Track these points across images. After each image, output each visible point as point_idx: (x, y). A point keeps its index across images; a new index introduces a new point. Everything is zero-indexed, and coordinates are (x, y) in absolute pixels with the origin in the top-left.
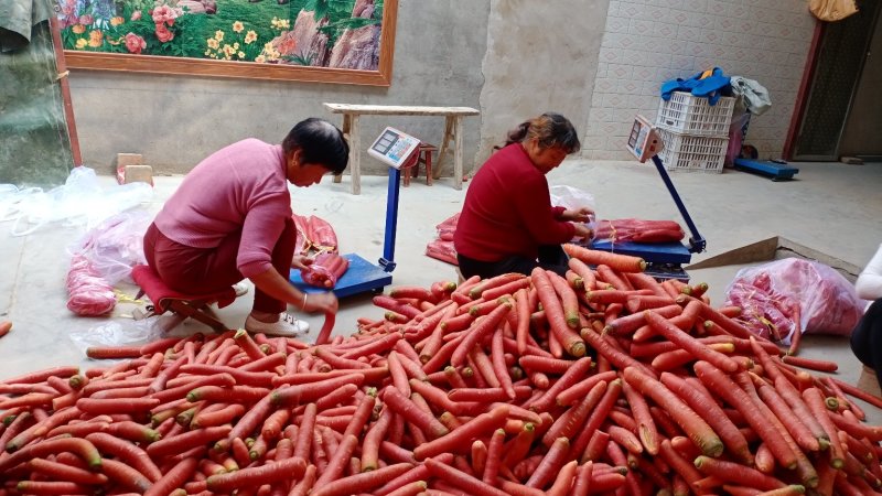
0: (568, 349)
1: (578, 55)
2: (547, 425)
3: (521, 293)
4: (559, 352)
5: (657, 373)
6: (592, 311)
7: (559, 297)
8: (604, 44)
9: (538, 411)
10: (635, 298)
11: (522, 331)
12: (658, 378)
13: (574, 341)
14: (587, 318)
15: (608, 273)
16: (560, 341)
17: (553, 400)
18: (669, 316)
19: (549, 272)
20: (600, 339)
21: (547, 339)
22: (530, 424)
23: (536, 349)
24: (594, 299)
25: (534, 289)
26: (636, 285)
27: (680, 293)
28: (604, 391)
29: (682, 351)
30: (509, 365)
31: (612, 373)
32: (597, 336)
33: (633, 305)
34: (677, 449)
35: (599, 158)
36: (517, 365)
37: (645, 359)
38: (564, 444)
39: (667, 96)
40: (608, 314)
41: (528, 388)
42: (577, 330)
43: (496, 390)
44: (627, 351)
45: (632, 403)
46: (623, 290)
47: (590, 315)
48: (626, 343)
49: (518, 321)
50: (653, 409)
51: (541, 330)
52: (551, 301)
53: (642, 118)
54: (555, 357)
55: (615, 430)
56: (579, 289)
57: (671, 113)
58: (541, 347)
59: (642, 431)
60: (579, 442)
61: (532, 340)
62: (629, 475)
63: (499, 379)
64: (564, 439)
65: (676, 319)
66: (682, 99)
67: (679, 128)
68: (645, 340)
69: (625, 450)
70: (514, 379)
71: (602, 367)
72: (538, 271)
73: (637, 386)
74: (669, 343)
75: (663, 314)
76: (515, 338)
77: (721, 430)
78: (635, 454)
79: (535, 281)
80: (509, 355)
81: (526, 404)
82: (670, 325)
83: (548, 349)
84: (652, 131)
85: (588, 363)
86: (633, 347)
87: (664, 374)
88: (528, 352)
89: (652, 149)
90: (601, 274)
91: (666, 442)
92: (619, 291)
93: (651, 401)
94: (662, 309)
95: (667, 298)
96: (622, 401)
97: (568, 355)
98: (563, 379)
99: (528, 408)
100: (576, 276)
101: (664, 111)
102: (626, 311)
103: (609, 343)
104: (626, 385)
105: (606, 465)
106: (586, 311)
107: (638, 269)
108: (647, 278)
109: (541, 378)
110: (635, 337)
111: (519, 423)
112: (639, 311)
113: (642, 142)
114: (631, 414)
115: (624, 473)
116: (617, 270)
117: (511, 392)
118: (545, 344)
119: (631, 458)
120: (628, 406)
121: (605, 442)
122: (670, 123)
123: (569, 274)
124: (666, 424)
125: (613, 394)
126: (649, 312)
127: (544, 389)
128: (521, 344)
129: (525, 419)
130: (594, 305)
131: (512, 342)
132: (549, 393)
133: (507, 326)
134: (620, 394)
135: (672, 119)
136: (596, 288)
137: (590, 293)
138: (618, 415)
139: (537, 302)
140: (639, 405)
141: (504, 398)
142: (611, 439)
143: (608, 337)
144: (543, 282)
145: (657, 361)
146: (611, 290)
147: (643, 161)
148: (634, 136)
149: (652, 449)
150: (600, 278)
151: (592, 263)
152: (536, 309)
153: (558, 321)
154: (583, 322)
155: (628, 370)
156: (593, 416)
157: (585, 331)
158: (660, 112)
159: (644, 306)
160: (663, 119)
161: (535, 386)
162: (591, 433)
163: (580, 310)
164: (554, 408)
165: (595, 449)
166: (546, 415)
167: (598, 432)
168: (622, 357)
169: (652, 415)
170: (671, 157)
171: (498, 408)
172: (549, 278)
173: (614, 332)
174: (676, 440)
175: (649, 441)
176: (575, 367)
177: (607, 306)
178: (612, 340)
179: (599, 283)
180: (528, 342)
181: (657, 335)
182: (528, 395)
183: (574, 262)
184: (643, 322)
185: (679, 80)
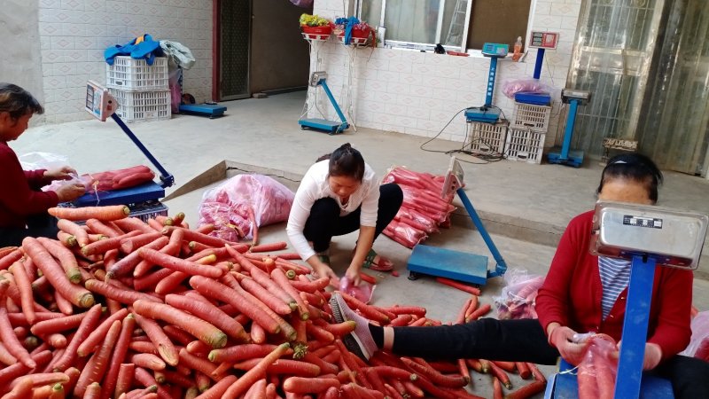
0: (77, 304)
1: (18, 30)
2: (75, 378)
3: (16, 266)
4: (69, 309)
5: (162, 296)
6: (91, 262)
7: (56, 259)
8: (40, 19)
9: (62, 370)
10: (127, 241)
11: (26, 302)
12: (164, 301)
13: (81, 295)
14: (88, 270)
15: (98, 225)
16: (66, 298)
17: (75, 354)
18: (159, 248)
19: (40, 239)
20: (105, 285)
21: (54, 301)
22: (58, 385)
23: (46, 313)
24: (90, 253)
25: (29, 259)
26: (125, 229)
27: (164, 225)
28: (120, 328)
29: (177, 273)
30: (20, 338)
31: (123, 311)
32: (101, 284)
33: (127, 247)
34: (193, 353)
35: (63, 122)
36: (30, 334)
37: (148, 289)
38: (96, 389)
39: (111, 60)
40: (107, 261)
41: (47, 352)
42: (82, 284)
43: (14, 366)
44: (131, 288)
45: (146, 330)
46: (115, 236)
47: (90, 266)
48: (128, 281)
49: (20, 293)
50: (166, 328)
51: (45, 295)
52: (49, 265)
53: (94, 83)
54: (67, 315)
55: (138, 358)
56: (74, 247)
57: (118, 75)
58: (50, 310)
59: (161, 351)
60: (109, 381)
61: (39, 306)
62: (159, 390)
63: (14, 355)
64: (95, 384)
65: (166, 248)
66: (124, 62)
67: (129, 86)
68: (144, 274)
69: (151, 371)
70: (30, 349)
71: (113, 309)
72: (28, 241)
73: (147, 315)
74: (165, 270)
75: (154, 248)
76: (21, 310)
77: (221, 325)
78: (160, 371)
79: (28, 251)
80: (19, 329)
81: (48, 368)
82: (162, 255)
83: (58, 310)
84: (105, 93)
85: (99, 310)
86: (136, 282)
87: (168, 297)
88: (38, 320)
89: (109, 108)
90: (91, 227)
91: (182, 351)
92: (111, 239)
93: (161, 322)
94: (152, 244)
95: (154, 233)
96: (137, 331)
97: (78, 309)
98: (79, 332)
99: (52, 371)
100: (67, 236)
101: (112, 74)
102: (122, 254)
103: (114, 286)
104: (138, 317)
105: (138, 390)
106: (86, 264)
107: (124, 215)
108: (133, 220)
109: (58, 339)
110: (136, 273)
111: (46, 388)
112: (133, 251)
113: (99, 103)
114: (148, 339)
115: (155, 391)
116: (105, 221)
117: (31, 363)
118: (53, 306)
119: (158, 375)
120: (144, 334)
121: (132, 371)
122: (120, 83)
123: (60, 235)
124: (179, 336)
125: (128, 329)
126: (142, 249)
127: (63, 347)
128: (29, 314)
129: (51, 383)
130: (92, 257)
131: (19, 315)
132: (70, 349)
133: (9, 302)
134: (135, 325)
135: (120, 80)
136: (90, 242)
137: (85, 248)
138: (137, 344)
139: (35, 270)
140: (153, 330)
141: (25, 370)
142: (136, 366)
143: (111, 281)
144: (36, 249)
145: (158, 288)
146: (104, 240)
147: (104, 120)
148: (90, 99)
149: (173, 361)
150: (91, 231)
151: (79, 220)
152: (36, 277)
153: (61, 281)
154: (85, 275)
155: (136, 304)
156: (116, 354)
157: (88, 283)
158: (108, 74)
159: (136, 246)
160: (112, 80)
161: (53, 348)
162: (118, 368)
163: (79, 265)
164: (78, 361)
165: (124, 380)
166: (72, 370)
167: (124, 366)
168: (128, 294)
169: (166, 333)
170: (127, 111)
171: (20, 383)
172: (41, 244)
173: (116, 276)
174: (190, 346)
175: (169, 356)
176: (87, 317)
177: (104, 254)
178: (116, 283)
179: (91, 236)
180: (35, 310)
181: (154, 266)
182: (49, 359)
183: (62, 223)
184: (139, 259)
185: (118, 46)
